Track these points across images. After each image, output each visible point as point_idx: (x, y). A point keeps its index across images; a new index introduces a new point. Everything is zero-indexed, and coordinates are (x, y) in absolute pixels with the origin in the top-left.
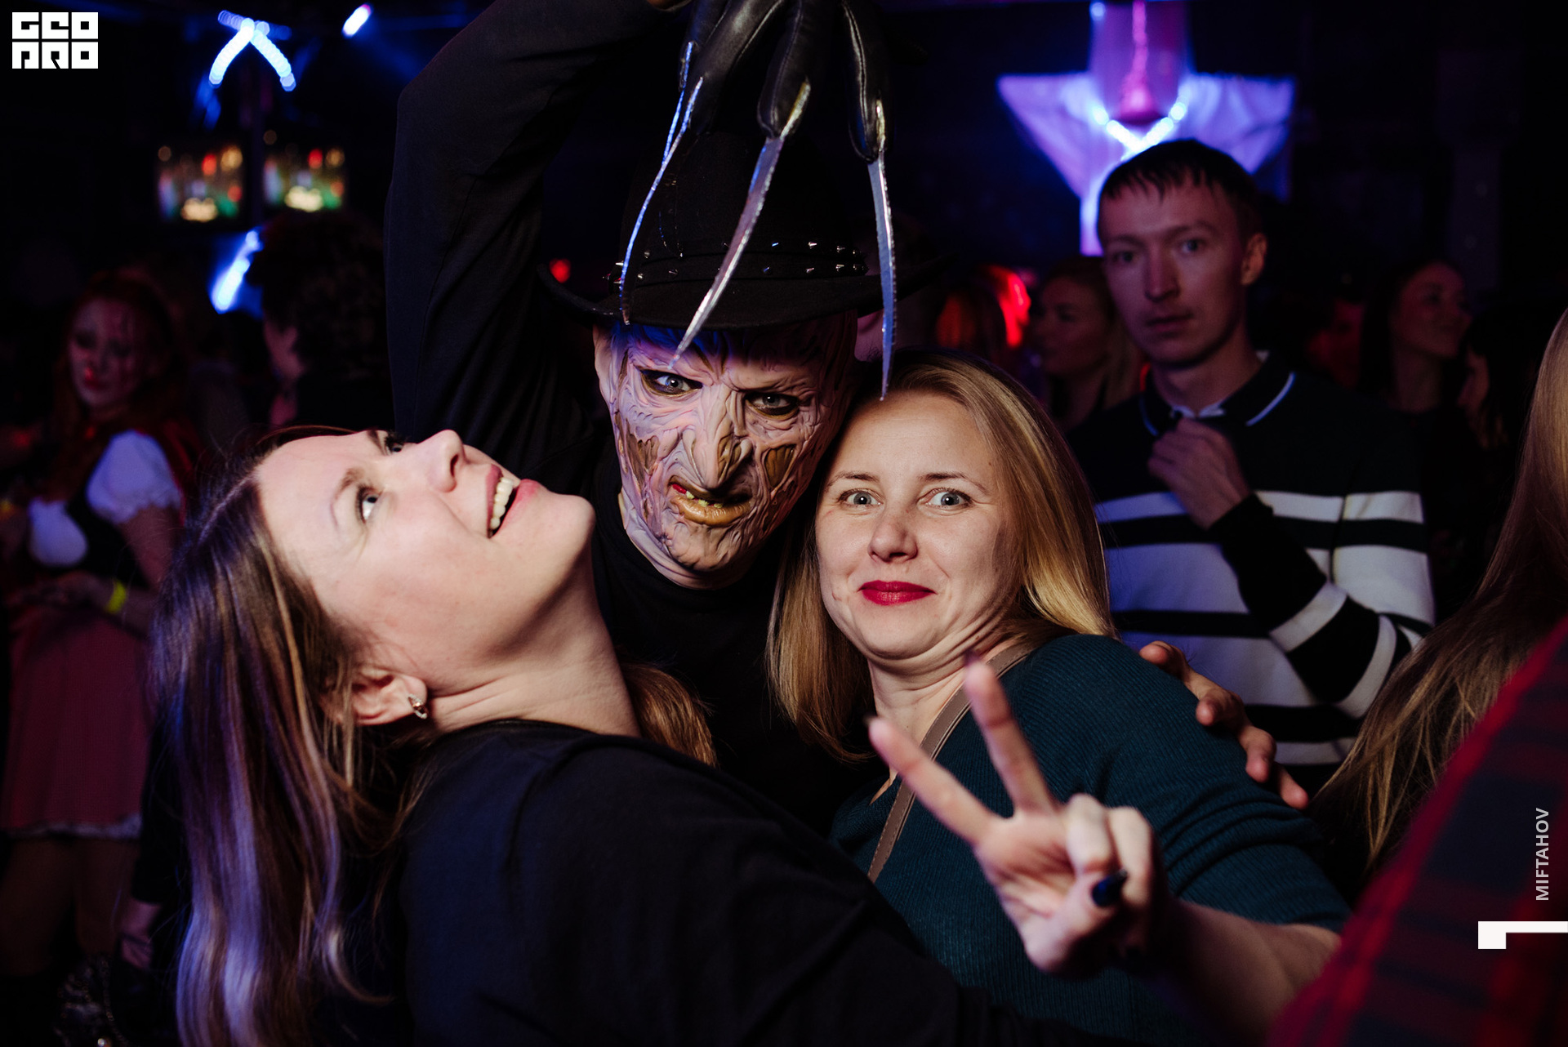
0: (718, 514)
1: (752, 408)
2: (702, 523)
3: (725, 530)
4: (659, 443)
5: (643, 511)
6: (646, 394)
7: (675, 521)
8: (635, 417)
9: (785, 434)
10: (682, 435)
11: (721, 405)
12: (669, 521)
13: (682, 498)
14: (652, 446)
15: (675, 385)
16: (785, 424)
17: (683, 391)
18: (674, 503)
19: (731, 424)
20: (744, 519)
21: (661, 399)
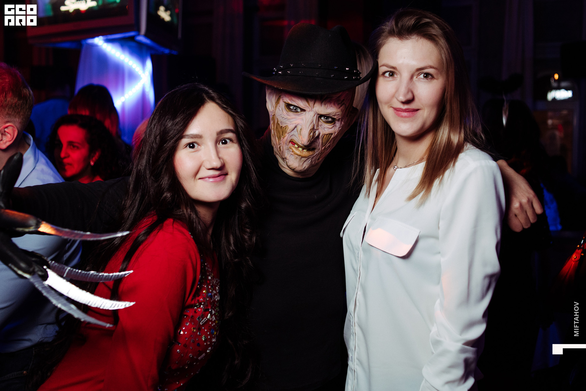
0: (305, 153)
1: (321, 120)
2: (299, 156)
3: (306, 159)
4: (288, 128)
5: (279, 149)
6: (286, 111)
7: (290, 154)
8: (281, 118)
9: (330, 130)
10: (296, 126)
11: (312, 118)
12: (288, 154)
13: (293, 147)
14: (285, 129)
15: (295, 109)
16: (331, 127)
17: (298, 112)
18: (290, 148)
19: (314, 125)
20: (313, 156)
21: (291, 114)
